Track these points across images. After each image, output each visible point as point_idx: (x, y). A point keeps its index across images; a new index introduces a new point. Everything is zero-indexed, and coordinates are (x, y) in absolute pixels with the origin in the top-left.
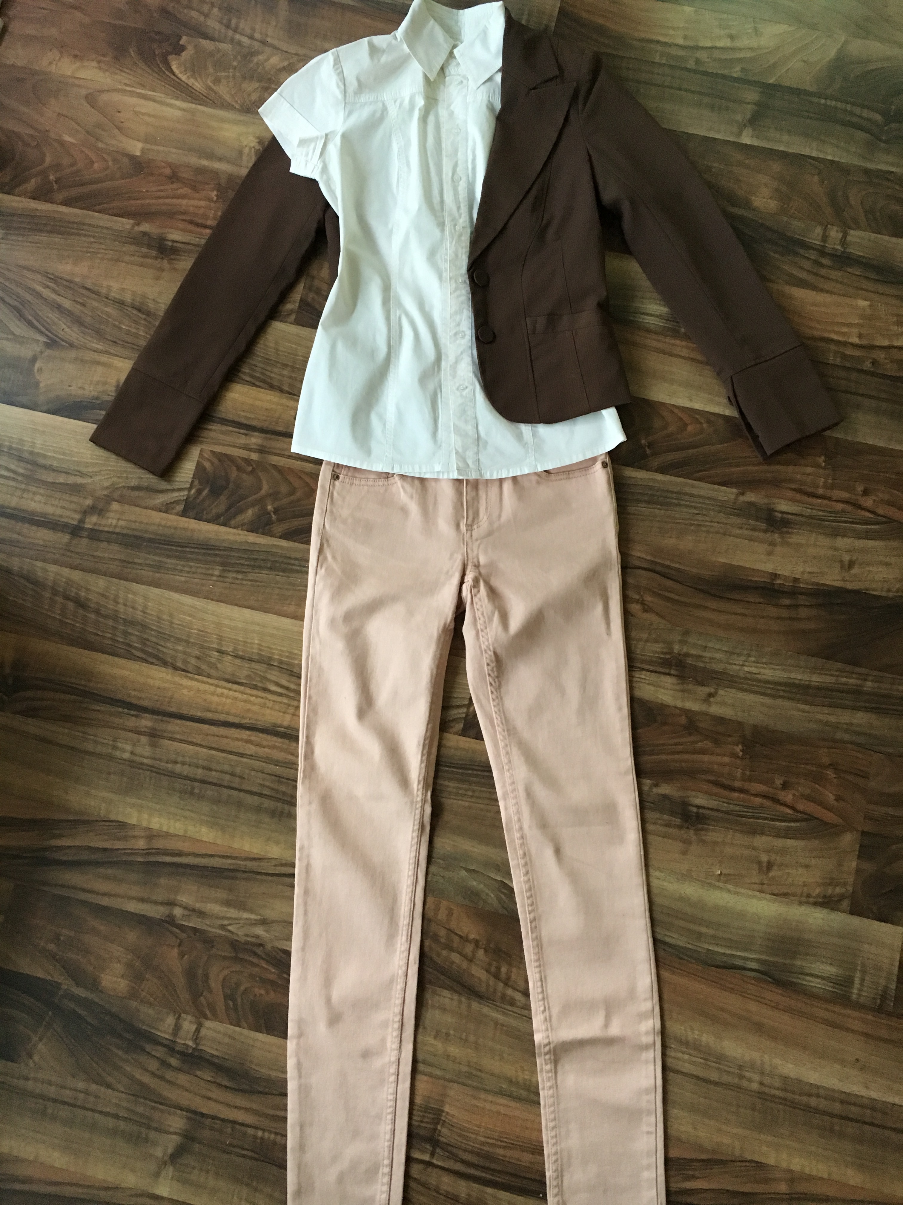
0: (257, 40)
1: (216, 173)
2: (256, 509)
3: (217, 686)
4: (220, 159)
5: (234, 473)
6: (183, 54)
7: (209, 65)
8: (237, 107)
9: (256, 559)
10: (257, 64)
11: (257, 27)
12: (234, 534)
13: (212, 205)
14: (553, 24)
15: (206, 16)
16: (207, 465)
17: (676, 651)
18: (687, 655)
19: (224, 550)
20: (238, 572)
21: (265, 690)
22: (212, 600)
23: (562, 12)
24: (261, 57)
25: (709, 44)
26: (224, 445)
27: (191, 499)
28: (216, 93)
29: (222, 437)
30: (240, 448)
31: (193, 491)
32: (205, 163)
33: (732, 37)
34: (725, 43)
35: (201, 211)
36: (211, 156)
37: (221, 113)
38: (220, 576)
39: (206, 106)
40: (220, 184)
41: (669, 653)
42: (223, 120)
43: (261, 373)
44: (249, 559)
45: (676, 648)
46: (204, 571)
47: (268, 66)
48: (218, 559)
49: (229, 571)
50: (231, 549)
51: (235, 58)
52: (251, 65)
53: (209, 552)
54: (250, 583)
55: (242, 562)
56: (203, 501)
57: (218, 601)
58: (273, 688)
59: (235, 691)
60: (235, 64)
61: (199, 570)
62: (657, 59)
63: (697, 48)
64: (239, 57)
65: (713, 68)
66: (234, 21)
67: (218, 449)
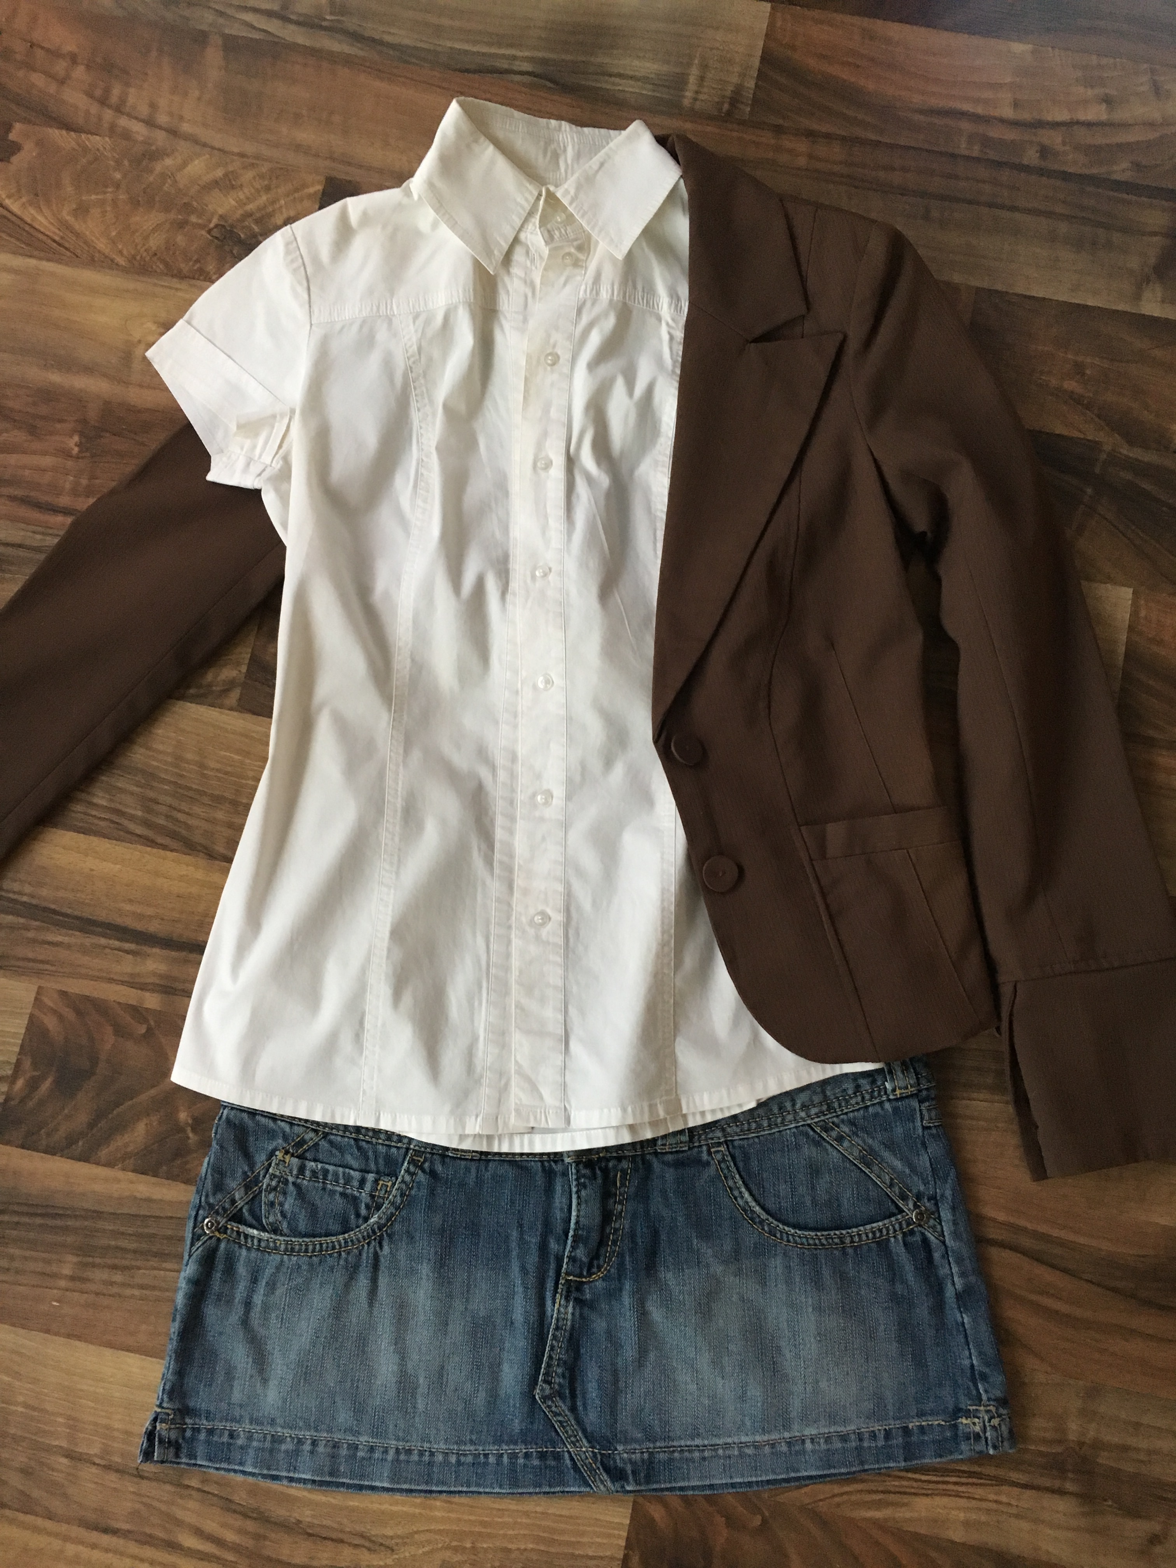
0: (160, 128)
1: (78, 400)
2: (155, 1119)
3: (66, 1539)
4: (89, 370)
5: (108, 1040)
6: (15, 159)
7: (66, 180)
8: (121, 261)
9: (154, 1236)
10: (163, 176)
11: (163, 102)
12: (106, 1180)
13: (70, 464)
14: (751, 84)
15: (62, 82)
16: (51, 1023)
17: (1072, 1437)
18: (1098, 1445)
19: (85, 1218)
20: (114, 1267)
21: (173, 1546)
22: (57, 1334)
23: (767, 58)
24: (168, 162)
25: (1062, 116)
26: (86, 977)
27: (17, 1101)
28: (78, 235)
29: (85, 960)
30: (123, 983)
31: (20, 1083)
32: (56, 377)
33: (1107, 100)
34: (1096, 113)
35: (47, 478)
36: (67, 364)
37: (88, 276)
38: (72, 1278)
39: (59, 261)
40: (84, 421)
41: (1060, 1442)
42: (93, 290)
43: (167, 816)
44: (140, 1236)
45: (1074, 1427)
46: (40, 1267)
47: (182, 179)
48: (70, 1239)
49: (94, 1265)
50: (98, 1215)
51: (118, 163)
52: (151, 179)
53: (50, 1222)
54: (136, 1292)
55: (124, 1243)
56: (42, 1103)
57: (69, 1336)
58: (189, 1541)
59: (107, 1550)
60: (118, 176)
61: (31, 1266)
62: (963, 148)
63: (1039, 124)
64: (126, 163)
65: (1075, 163)
66: (116, 91)
67: (77, 987)
